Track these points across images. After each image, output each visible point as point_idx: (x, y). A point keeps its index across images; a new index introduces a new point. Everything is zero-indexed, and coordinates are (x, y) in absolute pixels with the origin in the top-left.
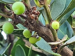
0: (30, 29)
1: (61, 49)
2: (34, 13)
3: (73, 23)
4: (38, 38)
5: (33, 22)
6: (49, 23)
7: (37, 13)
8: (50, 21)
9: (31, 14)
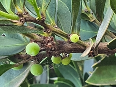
0: (55, 55)
1: (96, 50)
2: (49, 42)
3: (89, 17)
4: (69, 56)
5: (53, 49)
6: (68, 39)
7: (51, 39)
8: (67, 37)
9: (47, 44)
